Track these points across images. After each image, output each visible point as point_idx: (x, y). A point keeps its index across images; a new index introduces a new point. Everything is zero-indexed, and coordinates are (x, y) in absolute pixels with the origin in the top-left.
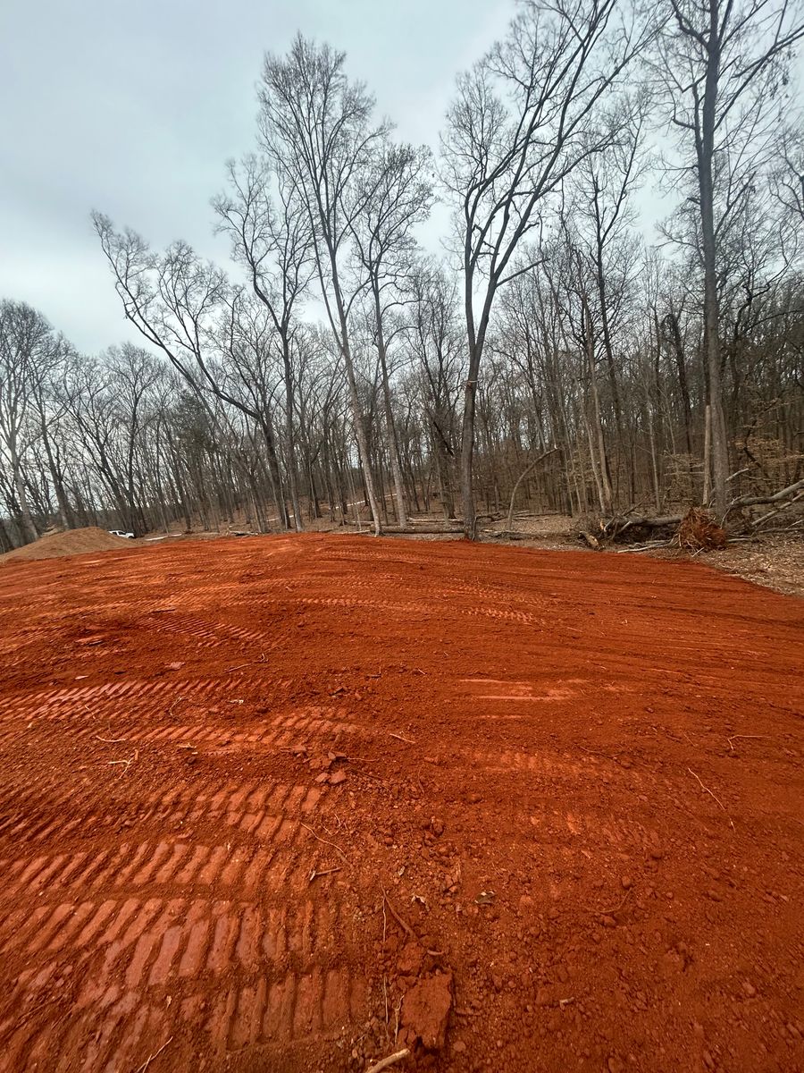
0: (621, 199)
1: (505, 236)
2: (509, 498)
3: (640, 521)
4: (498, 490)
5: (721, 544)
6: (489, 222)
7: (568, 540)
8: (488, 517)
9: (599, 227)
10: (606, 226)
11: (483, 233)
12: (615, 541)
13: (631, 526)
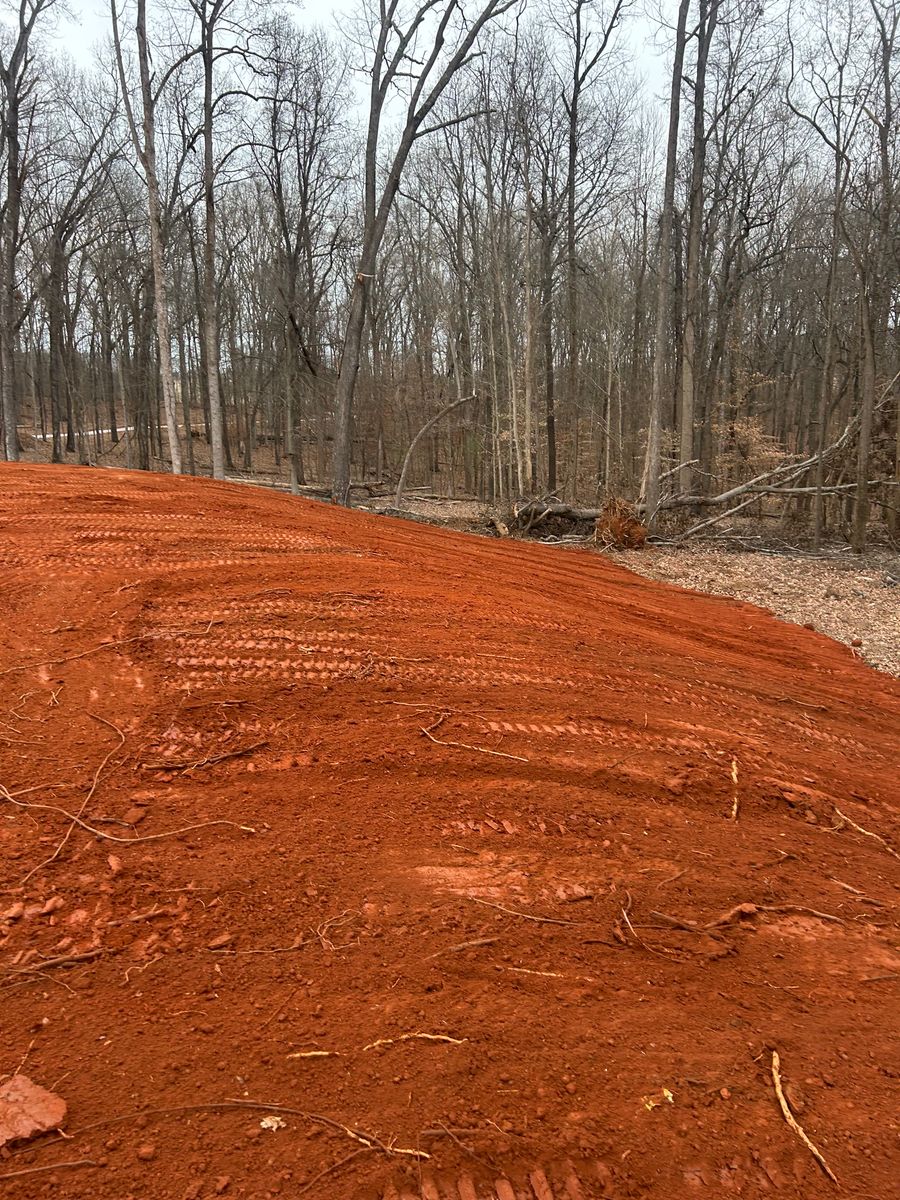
0: (611, 27)
1: (436, 63)
2: (400, 464)
3: (562, 510)
4: (384, 448)
5: (638, 543)
6: (415, 26)
7: (474, 528)
8: (366, 488)
9: (578, 58)
10: (589, 56)
11: (404, 42)
12: (530, 533)
13: (550, 513)
